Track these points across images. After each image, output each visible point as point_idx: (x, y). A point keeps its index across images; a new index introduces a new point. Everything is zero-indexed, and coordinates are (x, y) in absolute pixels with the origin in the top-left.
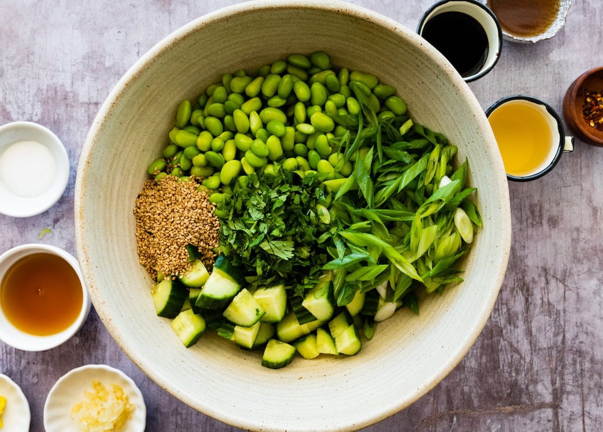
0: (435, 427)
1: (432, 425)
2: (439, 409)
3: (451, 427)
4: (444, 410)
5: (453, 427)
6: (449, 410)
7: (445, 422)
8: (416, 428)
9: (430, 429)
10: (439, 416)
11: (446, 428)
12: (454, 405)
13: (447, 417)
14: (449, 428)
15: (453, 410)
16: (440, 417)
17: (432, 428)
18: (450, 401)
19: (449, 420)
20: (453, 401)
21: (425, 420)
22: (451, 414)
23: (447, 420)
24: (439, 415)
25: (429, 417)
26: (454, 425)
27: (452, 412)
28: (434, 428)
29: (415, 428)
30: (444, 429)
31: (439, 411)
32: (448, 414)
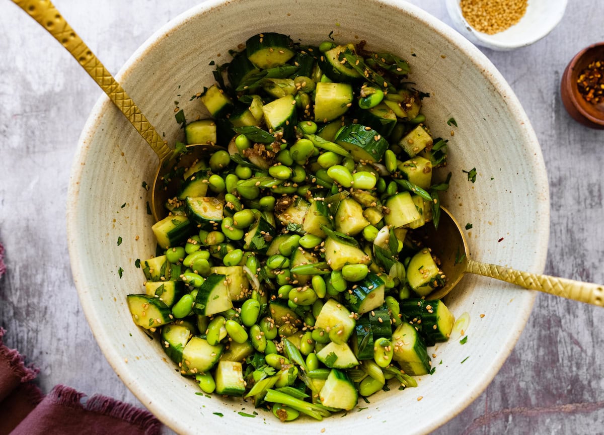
0: (489, 427)
1: (485, 425)
2: (493, 407)
3: (506, 427)
4: (499, 408)
5: (508, 427)
6: (504, 408)
7: (499, 422)
8: (468, 428)
9: (483, 429)
10: (493, 415)
11: (501, 428)
12: (509, 402)
13: (502, 415)
14: (504, 428)
15: (508, 408)
16: (495, 416)
17: (485, 428)
18: (504, 398)
19: (504, 420)
20: (508, 398)
21: (478, 420)
22: (506, 412)
23: (501, 419)
24: (493, 413)
25: (481, 416)
26: (509, 424)
27: (507, 410)
28: (487, 429)
29: (466, 428)
30: (499, 429)
31: (493, 409)
32: (503, 413)
